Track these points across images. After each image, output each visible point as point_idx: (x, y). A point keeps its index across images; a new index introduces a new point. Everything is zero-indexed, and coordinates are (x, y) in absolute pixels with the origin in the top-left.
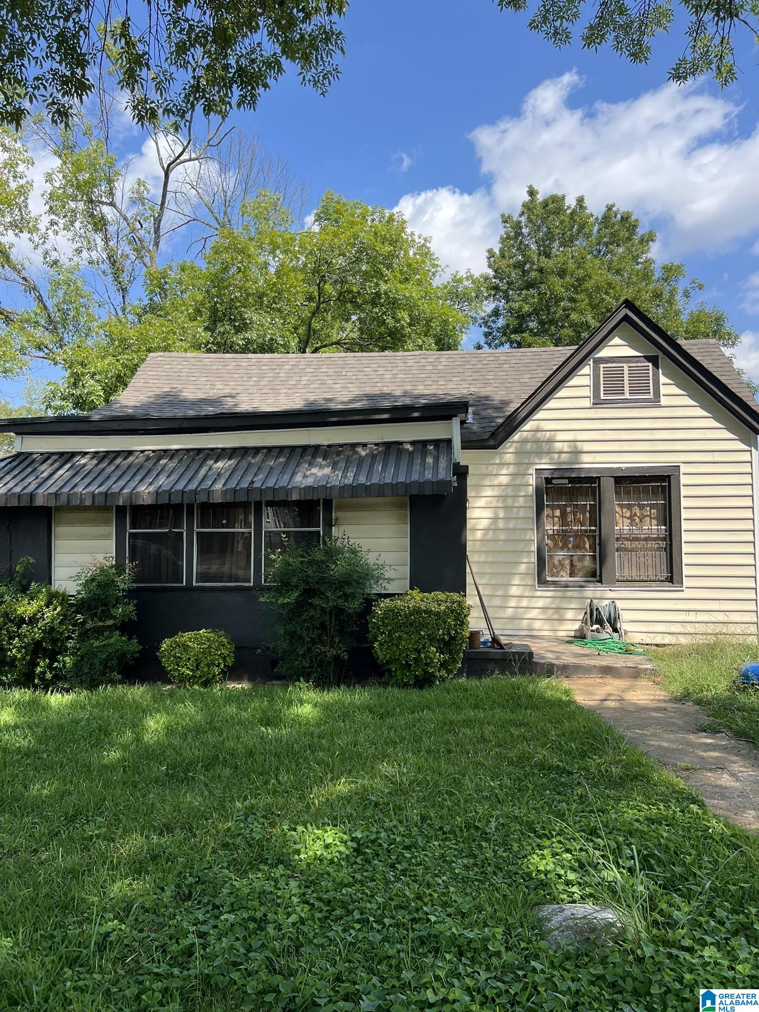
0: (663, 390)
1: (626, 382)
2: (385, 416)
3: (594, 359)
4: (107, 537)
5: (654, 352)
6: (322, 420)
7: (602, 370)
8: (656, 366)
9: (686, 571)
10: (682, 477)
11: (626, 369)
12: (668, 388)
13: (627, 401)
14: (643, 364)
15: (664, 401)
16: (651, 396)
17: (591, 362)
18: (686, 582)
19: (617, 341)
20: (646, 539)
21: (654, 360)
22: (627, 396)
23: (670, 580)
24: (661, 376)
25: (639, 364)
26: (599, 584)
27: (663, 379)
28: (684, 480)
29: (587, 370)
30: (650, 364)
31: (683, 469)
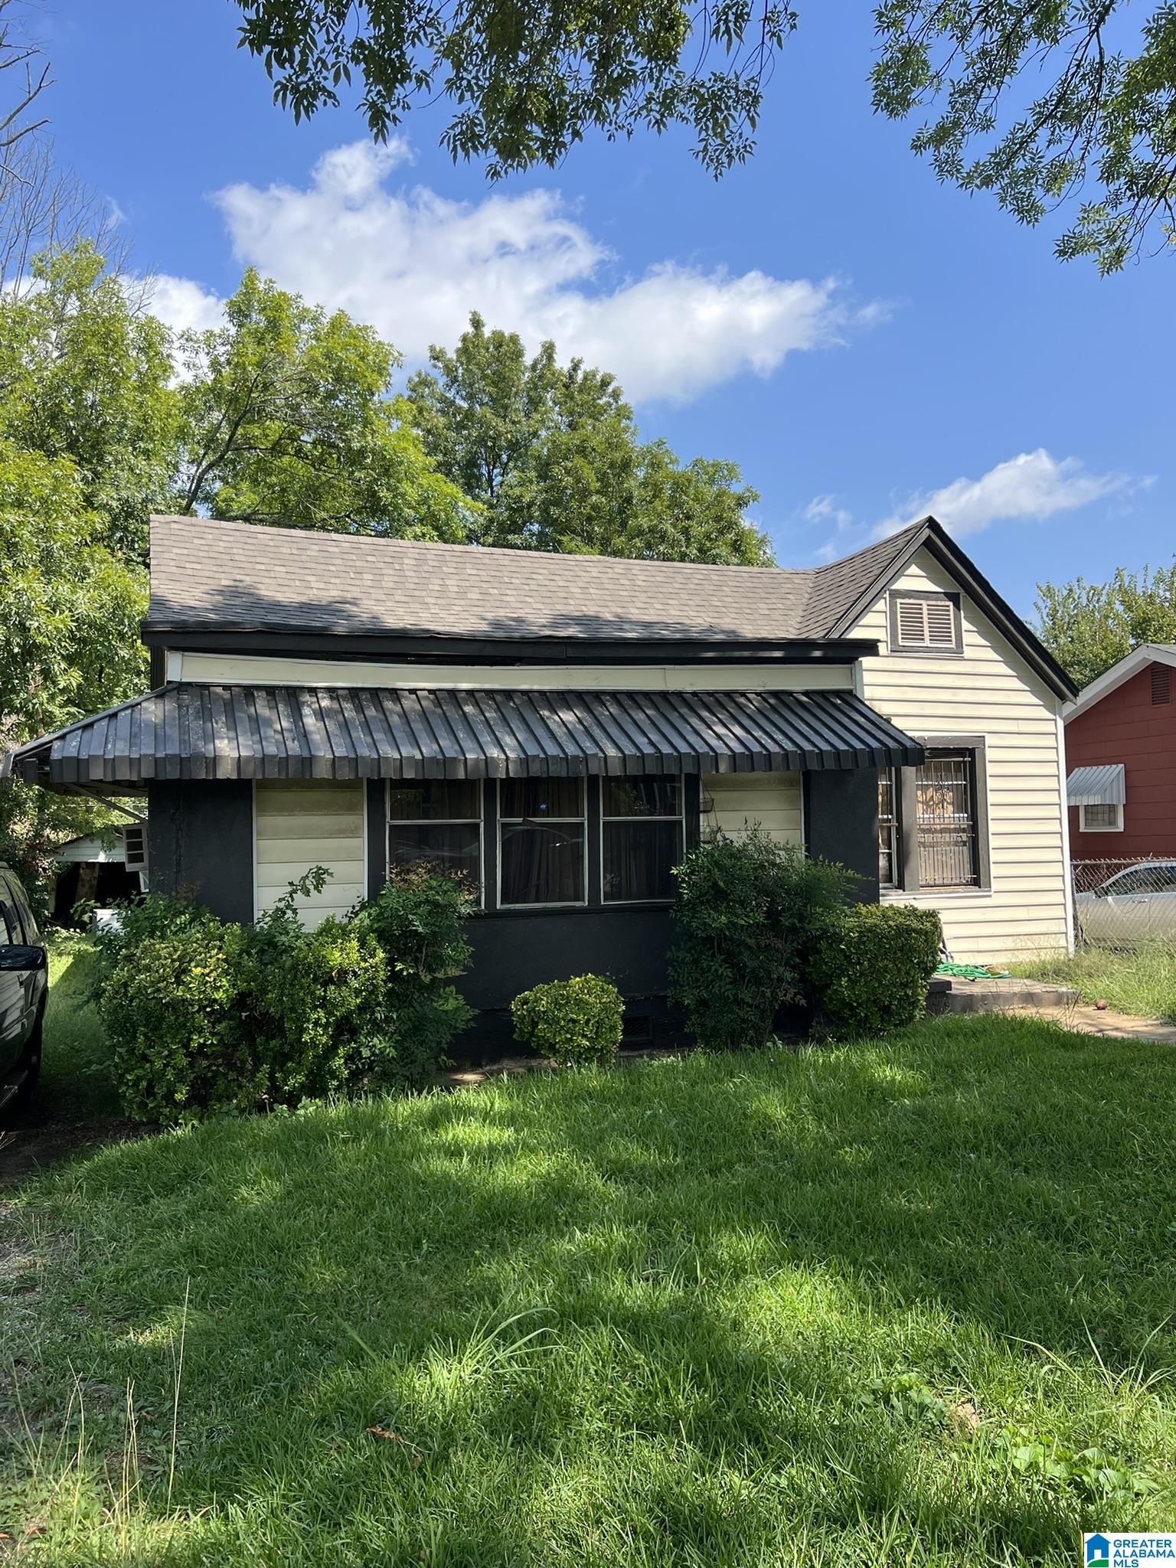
0: (967, 638)
1: (926, 625)
2: (778, 654)
3: (891, 590)
4: (353, 833)
5: (956, 588)
6: (691, 655)
7: (899, 606)
8: (957, 606)
9: (995, 871)
10: (987, 750)
11: (925, 608)
12: (971, 637)
13: (927, 649)
14: (943, 603)
15: (968, 652)
16: (953, 646)
17: (887, 595)
18: (996, 885)
19: (913, 566)
20: (942, 831)
21: (954, 598)
22: (927, 643)
23: (976, 882)
24: (964, 622)
25: (939, 603)
26: (901, 891)
27: (966, 625)
28: (990, 754)
29: (881, 605)
30: (951, 604)
31: (990, 740)
